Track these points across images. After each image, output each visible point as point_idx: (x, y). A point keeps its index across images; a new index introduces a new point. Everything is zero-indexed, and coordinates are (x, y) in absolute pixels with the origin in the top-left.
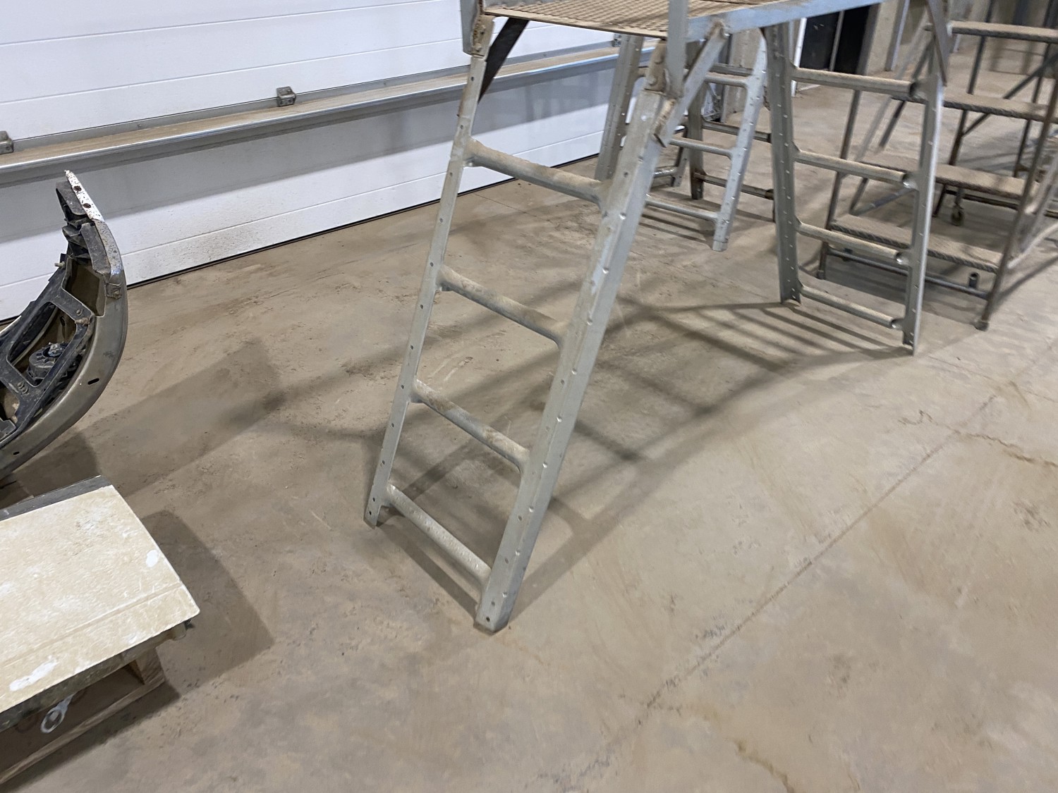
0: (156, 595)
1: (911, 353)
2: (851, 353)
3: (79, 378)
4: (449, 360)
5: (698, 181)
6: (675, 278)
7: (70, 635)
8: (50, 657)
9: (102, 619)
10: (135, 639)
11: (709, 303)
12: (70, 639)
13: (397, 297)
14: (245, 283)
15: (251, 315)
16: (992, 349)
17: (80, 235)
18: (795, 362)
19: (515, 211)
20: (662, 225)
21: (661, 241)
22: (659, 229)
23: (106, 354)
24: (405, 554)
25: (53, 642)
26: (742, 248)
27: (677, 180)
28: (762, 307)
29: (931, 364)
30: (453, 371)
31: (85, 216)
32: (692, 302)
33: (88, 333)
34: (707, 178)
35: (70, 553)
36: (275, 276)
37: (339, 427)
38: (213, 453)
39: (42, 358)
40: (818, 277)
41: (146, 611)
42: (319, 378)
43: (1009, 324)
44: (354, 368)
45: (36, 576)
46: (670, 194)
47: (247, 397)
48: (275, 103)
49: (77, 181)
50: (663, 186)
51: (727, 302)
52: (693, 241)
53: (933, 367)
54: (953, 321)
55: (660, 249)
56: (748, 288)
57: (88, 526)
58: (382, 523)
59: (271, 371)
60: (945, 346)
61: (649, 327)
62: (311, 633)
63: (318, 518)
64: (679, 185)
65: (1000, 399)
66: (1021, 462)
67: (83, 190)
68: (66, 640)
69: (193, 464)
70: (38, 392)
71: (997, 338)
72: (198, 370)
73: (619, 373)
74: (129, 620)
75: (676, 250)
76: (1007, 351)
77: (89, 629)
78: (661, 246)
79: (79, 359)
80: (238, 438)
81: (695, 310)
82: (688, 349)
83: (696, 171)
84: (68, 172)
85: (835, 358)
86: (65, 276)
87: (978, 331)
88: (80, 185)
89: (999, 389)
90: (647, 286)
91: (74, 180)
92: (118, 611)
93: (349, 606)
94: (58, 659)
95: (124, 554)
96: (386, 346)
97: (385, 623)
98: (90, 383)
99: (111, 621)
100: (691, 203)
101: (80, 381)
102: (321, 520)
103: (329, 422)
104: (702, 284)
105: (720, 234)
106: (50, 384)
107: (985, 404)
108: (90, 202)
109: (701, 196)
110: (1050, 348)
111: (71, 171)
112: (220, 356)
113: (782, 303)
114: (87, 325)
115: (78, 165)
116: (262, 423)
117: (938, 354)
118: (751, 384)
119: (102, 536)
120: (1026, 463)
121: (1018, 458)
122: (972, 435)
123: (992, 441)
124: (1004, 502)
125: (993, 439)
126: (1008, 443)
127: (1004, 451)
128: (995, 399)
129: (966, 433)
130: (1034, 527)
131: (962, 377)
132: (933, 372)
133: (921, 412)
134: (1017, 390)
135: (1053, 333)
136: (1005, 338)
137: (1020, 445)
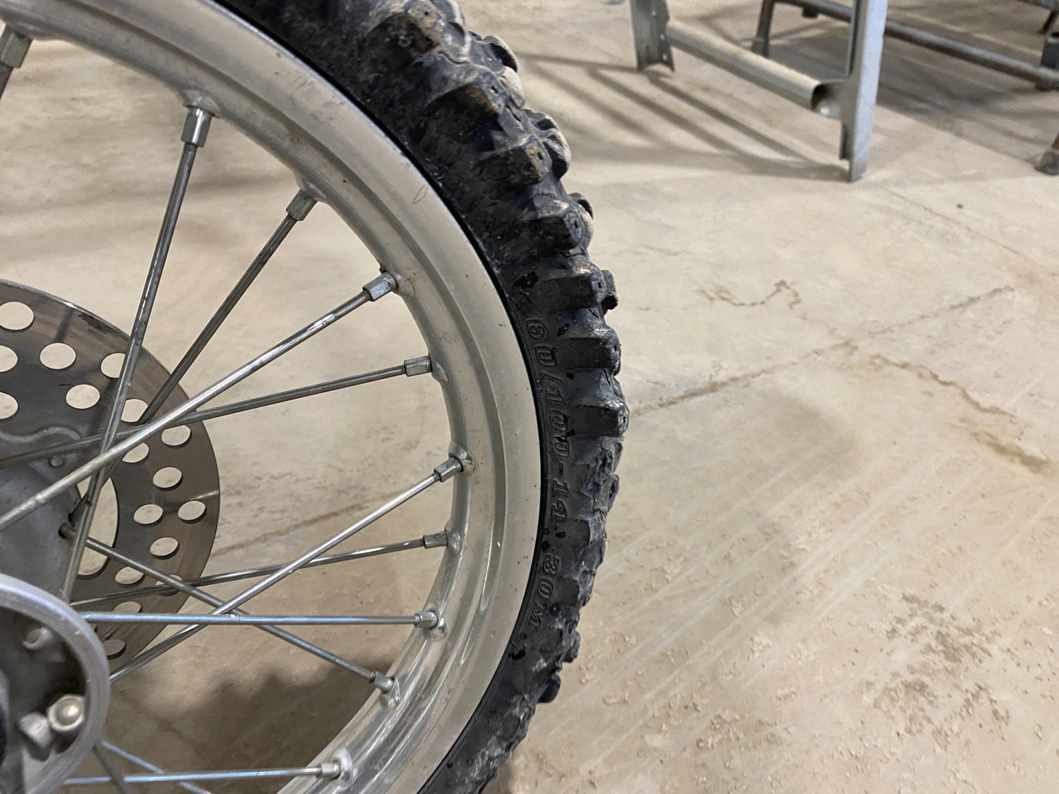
1: (847, 177)
28: (593, 70)
29: (884, 203)
60: (940, 182)
89: (1030, 279)
113: (641, 70)
117: (916, 191)
120: (1019, 469)
121: (1001, 450)
122: (886, 361)
123: (940, 387)
124: (868, 584)
125: (944, 383)
126: (986, 402)
127: (962, 421)
128: (1009, 295)
129: (873, 353)
130: (939, 717)
131: (946, 239)
132: (879, 217)
133: (784, 281)
137: (1021, 415)
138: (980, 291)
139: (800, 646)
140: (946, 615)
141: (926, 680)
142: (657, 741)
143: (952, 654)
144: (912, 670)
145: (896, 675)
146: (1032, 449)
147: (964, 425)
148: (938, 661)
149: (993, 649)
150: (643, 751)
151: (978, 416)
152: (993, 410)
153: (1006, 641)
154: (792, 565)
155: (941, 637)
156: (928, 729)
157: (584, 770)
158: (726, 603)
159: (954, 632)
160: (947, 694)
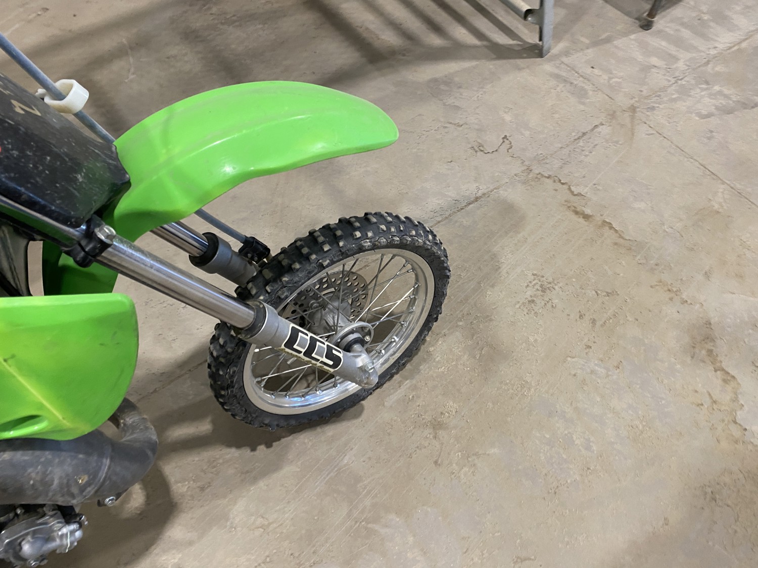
1: (543, 53)
2: (475, 47)
16: (640, 58)
18: (403, 53)
29: (556, 71)
30: (17, 26)
43: (683, 24)
53: (557, 77)
54: (619, 13)
60: (588, 48)
65: (605, 130)
71: (653, 42)
76: (654, 61)
85: (453, 52)
87: (641, 29)
89: (612, 115)
107: (584, 134)
110: (708, 63)
117: (574, 58)
120: (581, 220)
121: (576, 213)
122: (543, 176)
123: (561, 186)
124: (523, 271)
125: (563, 184)
126: (576, 191)
127: (566, 201)
128: (600, 128)
129: (538, 172)
130: (536, 309)
131: (581, 94)
132: (553, 83)
133: (506, 136)
134: (633, 118)
135: (724, 39)
136: (664, 43)
137: (588, 195)
138: (588, 128)
139: (500, 293)
140: (544, 279)
141: (535, 299)
142: (461, 323)
143: (543, 291)
144: (531, 296)
145: (526, 298)
146: (588, 211)
147: (566, 203)
148: (540, 293)
149: (556, 287)
150: (457, 326)
151: (573, 198)
152: (579, 195)
153: (560, 285)
154: (500, 268)
155: (541, 286)
156: (533, 312)
157: (443, 332)
158: (479, 283)
159: (546, 283)
160: (540, 302)
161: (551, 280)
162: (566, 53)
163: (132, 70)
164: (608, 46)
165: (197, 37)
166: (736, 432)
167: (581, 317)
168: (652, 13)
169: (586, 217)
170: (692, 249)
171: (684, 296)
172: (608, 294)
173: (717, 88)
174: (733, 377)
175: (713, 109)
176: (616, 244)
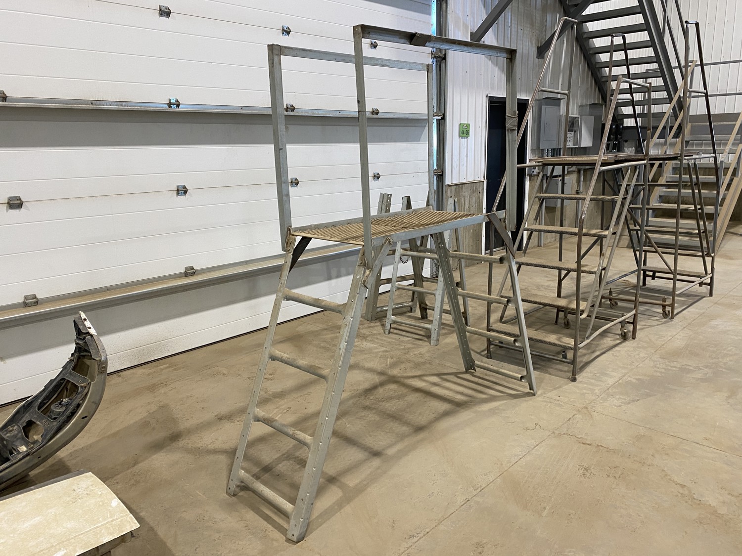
0: (117, 519)
1: (534, 395)
2: (502, 396)
3: (78, 415)
4: (277, 410)
5: (424, 309)
6: (408, 360)
7: (72, 538)
8: (62, 549)
9: (88, 531)
10: (107, 539)
11: (427, 373)
12: (73, 541)
13: (249, 378)
14: (160, 374)
15: (163, 392)
16: (578, 391)
17: (85, 342)
18: (471, 401)
19: (320, 328)
20: (404, 333)
21: (402, 341)
22: (402, 335)
23: (93, 402)
24: (249, 509)
25: (63, 542)
26: (447, 344)
27: (413, 309)
28: (455, 374)
30: (279, 416)
31: (88, 333)
32: (418, 373)
33: (86, 391)
34: (428, 307)
35: (71, 503)
36: (177, 370)
37: (213, 448)
38: (140, 465)
39: (58, 406)
40: (487, 358)
41: (112, 527)
42: (202, 423)
43: (589, 378)
44: (222, 416)
45: (53, 513)
46: (410, 317)
47: (160, 435)
48: (184, 275)
49: (85, 316)
50: (406, 312)
51: (437, 372)
52: (421, 341)
53: (545, 401)
54: (559, 378)
55: (402, 346)
56: (448, 364)
57: (80, 490)
58: (236, 495)
59: (174, 421)
60: (553, 390)
61: (393, 386)
62: (195, 550)
63: (200, 494)
64: (415, 311)
65: (578, 416)
66: (585, 446)
67: (87, 320)
68: (71, 541)
69: (129, 471)
70: (55, 423)
71: (580, 385)
72: (132, 422)
73: (374, 411)
74: (103, 531)
75: (410, 346)
76: (585, 391)
77: (82, 536)
78: (403, 344)
79: (78, 406)
80: (155, 456)
81: (419, 377)
82: (413, 397)
83: (422, 303)
84: (80, 312)
85: (493, 399)
86: (73, 365)
87: (572, 382)
88: (86, 318)
89: (578, 411)
90: (394, 365)
91: (83, 316)
92: (97, 527)
93: (217, 535)
94: (66, 549)
95: (100, 501)
96: (242, 404)
97: (237, 543)
98: (82, 418)
99: (94, 532)
100: (421, 321)
101: (78, 417)
102: (202, 495)
103: (207, 445)
104: (424, 363)
105: (434, 336)
106: (62, 419)
107: (570, 418)
108: (91, 326)
109: (427, 318)
110: (608, 389)
111: (82, 311)
112: (145, 414)
113: (466, 372)
114: (85, 387)
115: (86, 308)
116: (168, 448)
117: (549, 395)
118: (446, 414)
119: (87, 494)
120: (587, 446)
121: (584, 444)
122: (561, 434)
123: (571, 436)
126: (579, 437)
128: (576, 416)
129: (558, 433)
131: (560, 406)
132: (545, 404)
133: (536, 424)
134: (588, 411)
135: (611, 381)
136: (585, 385)
137: (585, 437)
138: (571, 416)
140: (584, 466)
143: (587, 470)
146: (588, 443)
147: (577, 441)
148: (585, 471)
149: (591, 468)
151: (579, 439)
152: (581, 438)
153: (593, 467)
155: (585, 469)
160: (588, 475)
161: (587, 466)
162: (545, 393)
163: (347, 423)
164: (561, 389)
165: (370, 408)
166: (698, 502)
167: (608, 476)
168: (574, 374)
169: (588, 444)
170: (641, 449)
171: (648, 463)
172: (615, 468)
173: (618, 397)
174: (685, 486)
175: (620, 404)
176: (608, 451)
